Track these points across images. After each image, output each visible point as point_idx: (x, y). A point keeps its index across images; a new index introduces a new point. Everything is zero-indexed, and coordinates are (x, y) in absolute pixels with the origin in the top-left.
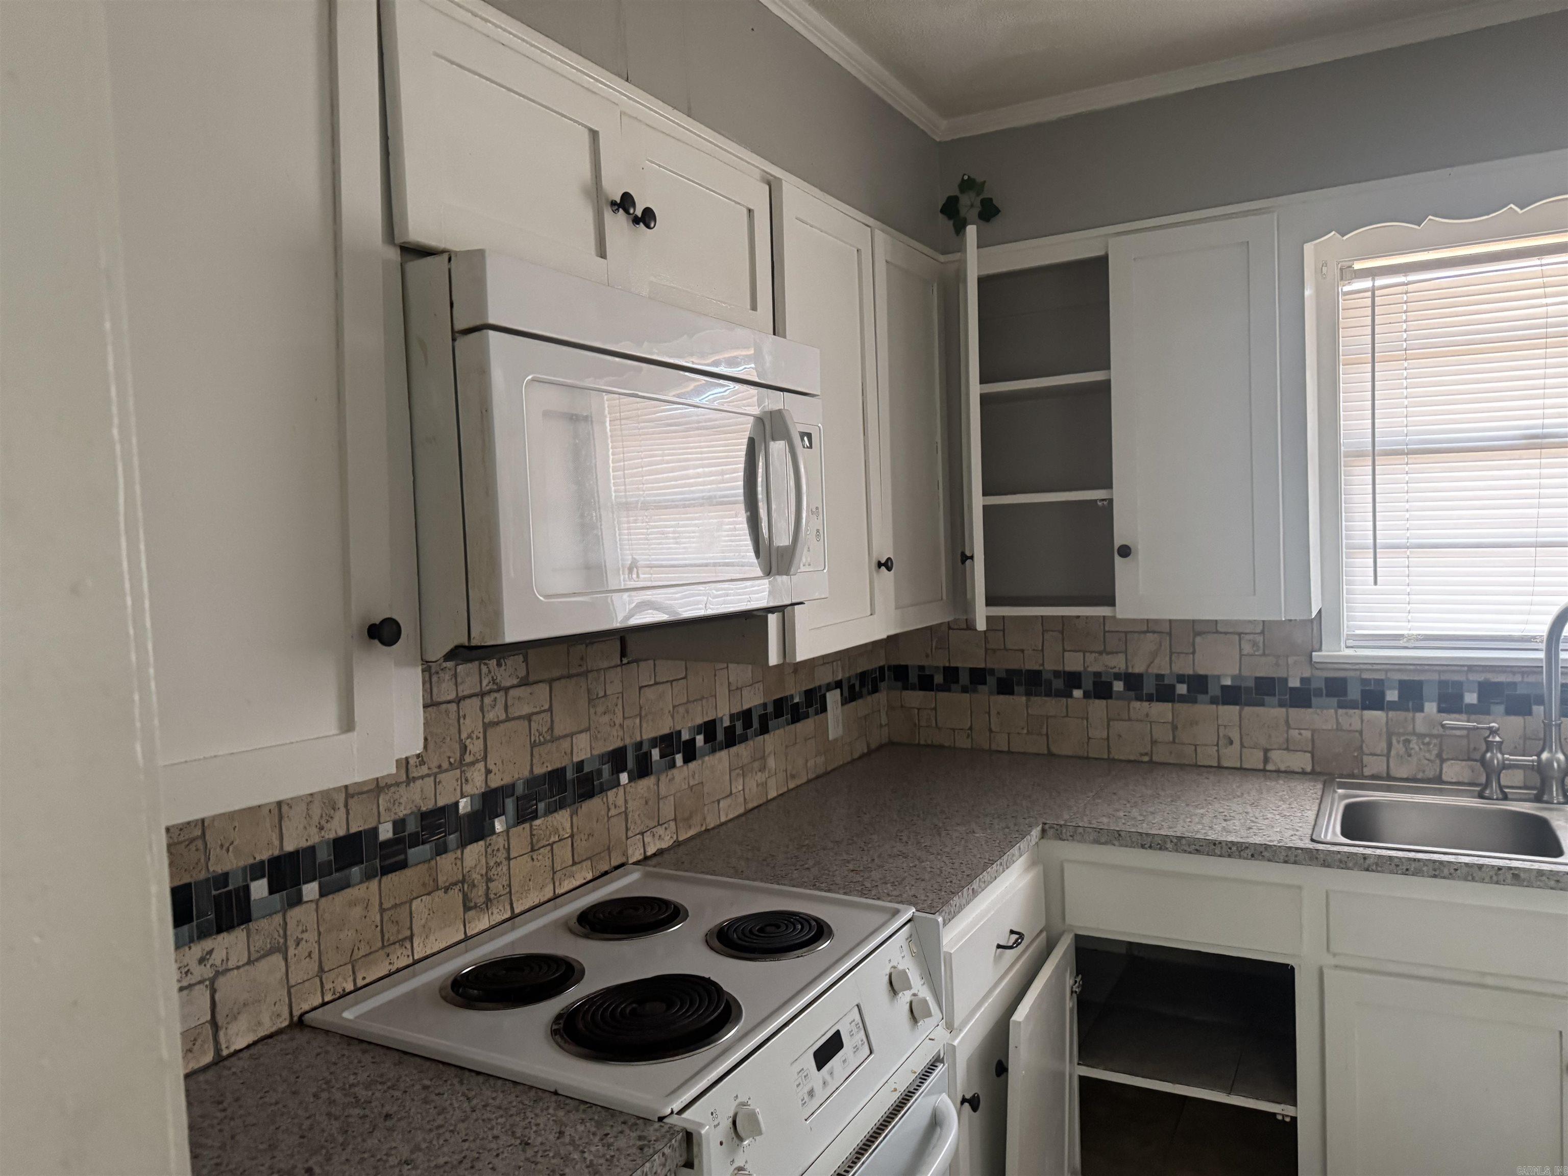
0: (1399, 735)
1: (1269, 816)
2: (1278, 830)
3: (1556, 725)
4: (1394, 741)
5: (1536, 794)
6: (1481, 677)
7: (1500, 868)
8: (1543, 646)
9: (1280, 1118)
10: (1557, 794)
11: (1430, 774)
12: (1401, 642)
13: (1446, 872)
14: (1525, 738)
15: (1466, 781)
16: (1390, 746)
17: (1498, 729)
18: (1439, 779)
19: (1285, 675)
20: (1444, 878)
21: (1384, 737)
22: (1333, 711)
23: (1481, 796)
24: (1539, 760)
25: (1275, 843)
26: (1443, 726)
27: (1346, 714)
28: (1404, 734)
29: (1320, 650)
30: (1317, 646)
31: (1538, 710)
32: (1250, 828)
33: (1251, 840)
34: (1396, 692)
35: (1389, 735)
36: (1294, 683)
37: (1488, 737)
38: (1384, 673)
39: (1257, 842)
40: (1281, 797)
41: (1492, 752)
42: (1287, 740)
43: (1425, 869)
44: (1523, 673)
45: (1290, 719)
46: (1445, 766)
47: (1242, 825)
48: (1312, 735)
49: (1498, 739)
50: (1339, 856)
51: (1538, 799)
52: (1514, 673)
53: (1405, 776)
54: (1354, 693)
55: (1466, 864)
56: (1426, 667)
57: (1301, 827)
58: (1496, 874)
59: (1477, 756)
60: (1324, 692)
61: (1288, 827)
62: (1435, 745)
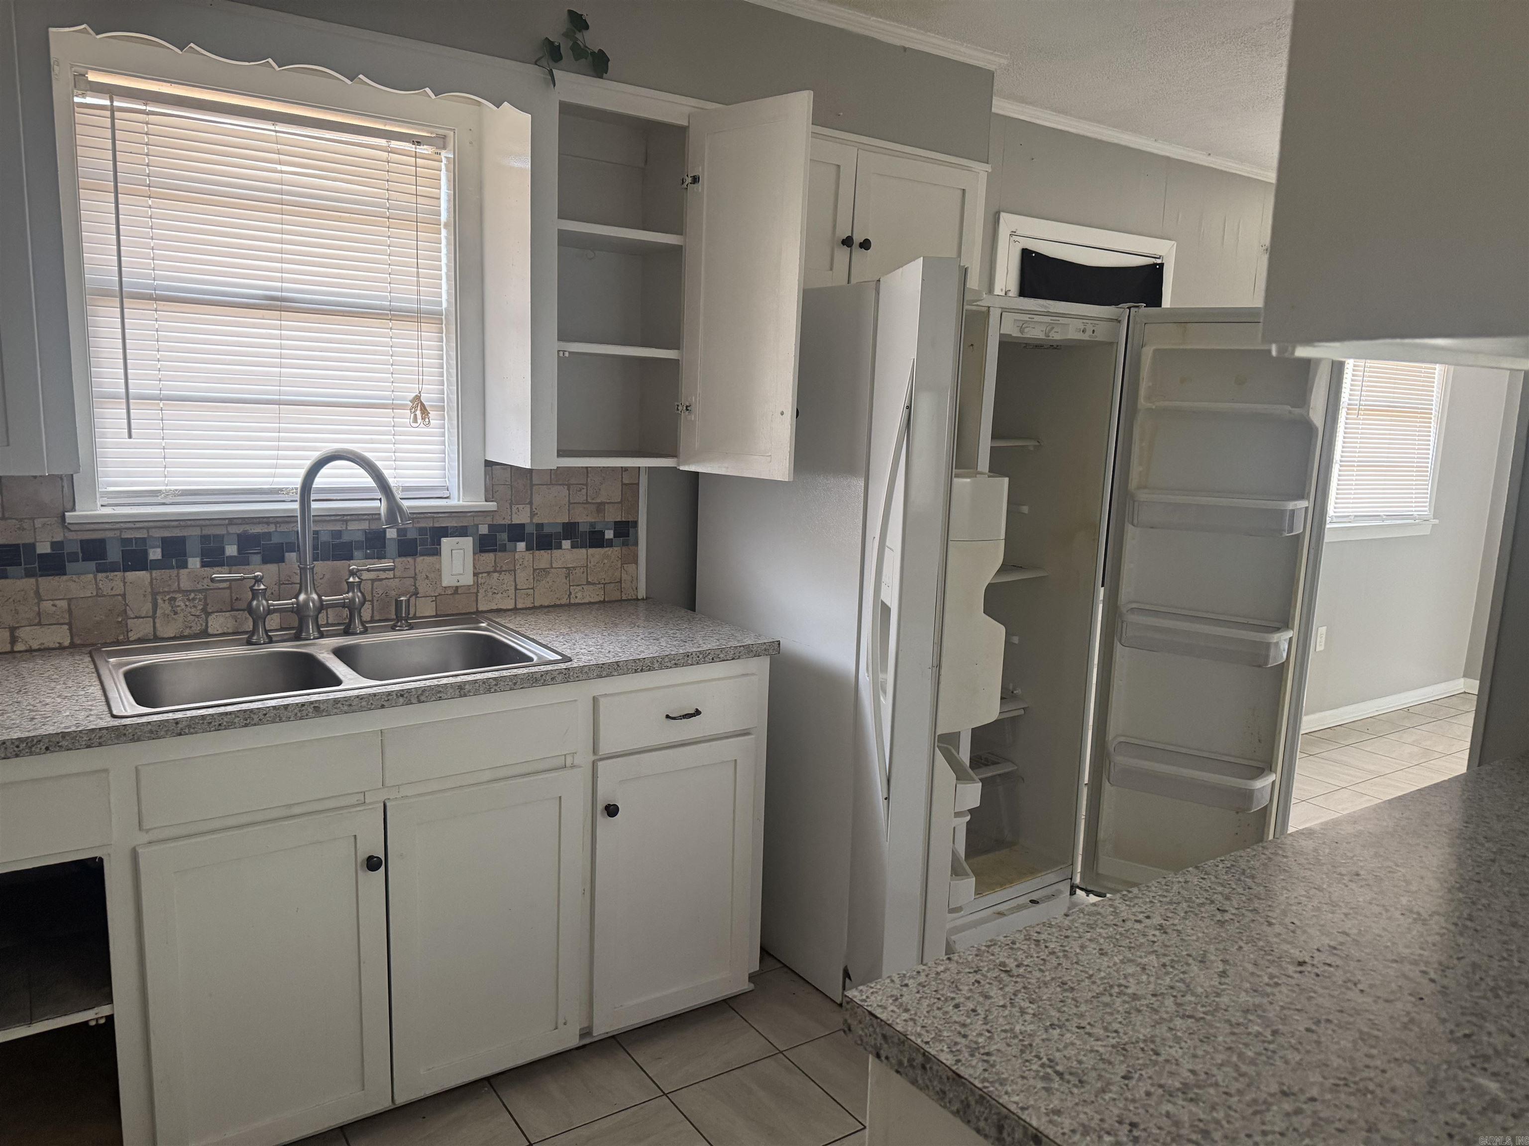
0: (165, 593)
1: (48, 700)
2: (68, 713)
3: (310, 569)
4: (160, 601)
5: (295, 634)
6: (239, 530)
7: (303, 705)
8: (298, 497)
9: (93, 1023)
10: (313, 632)
11: (197, 629)
12: (159, 498)
13: (256, 720)
14: (280, 584)
15: (230, 631)
16: (155, 606)
17: (262, 577)
18: (205, 633)
19: (32, 541)
20: (255, 725)
21: (149, 598)
22: (91, 576)
23: (249, 643)
24: (298, 603)
25: (73, 729)
26: (212, 580)
27: (107, 577)
28: (169, 593)
29: (73, 509)
30: (69, 506)
31: (291, 557)
32: (32, 719)
33: (42, 731)
34: (159, 550)
35: (154, 594)
36: (44, 548)
37: (254, 585)
38: (145, 531)
39: (51, 732)
40: (48, 677)
41: (258, 600)
42: (39, 614)
43: (236, 720)
44: (276, 523)
45: (41, 591)
46: (210, 618)
47: (21, 716)
48: (69, 605)
49: (262, 587)
50: (150, 727)
51: (297, 637)
52: (268, 523)
53: (172, 635)
54: (114, 554)
55: (274, 707)
56: (189, 523)
57: (91, 705)
58: (300, 711)
59: (244, 605)
60: (80, 555)
61: (77, 708)
62: (200, 600)
